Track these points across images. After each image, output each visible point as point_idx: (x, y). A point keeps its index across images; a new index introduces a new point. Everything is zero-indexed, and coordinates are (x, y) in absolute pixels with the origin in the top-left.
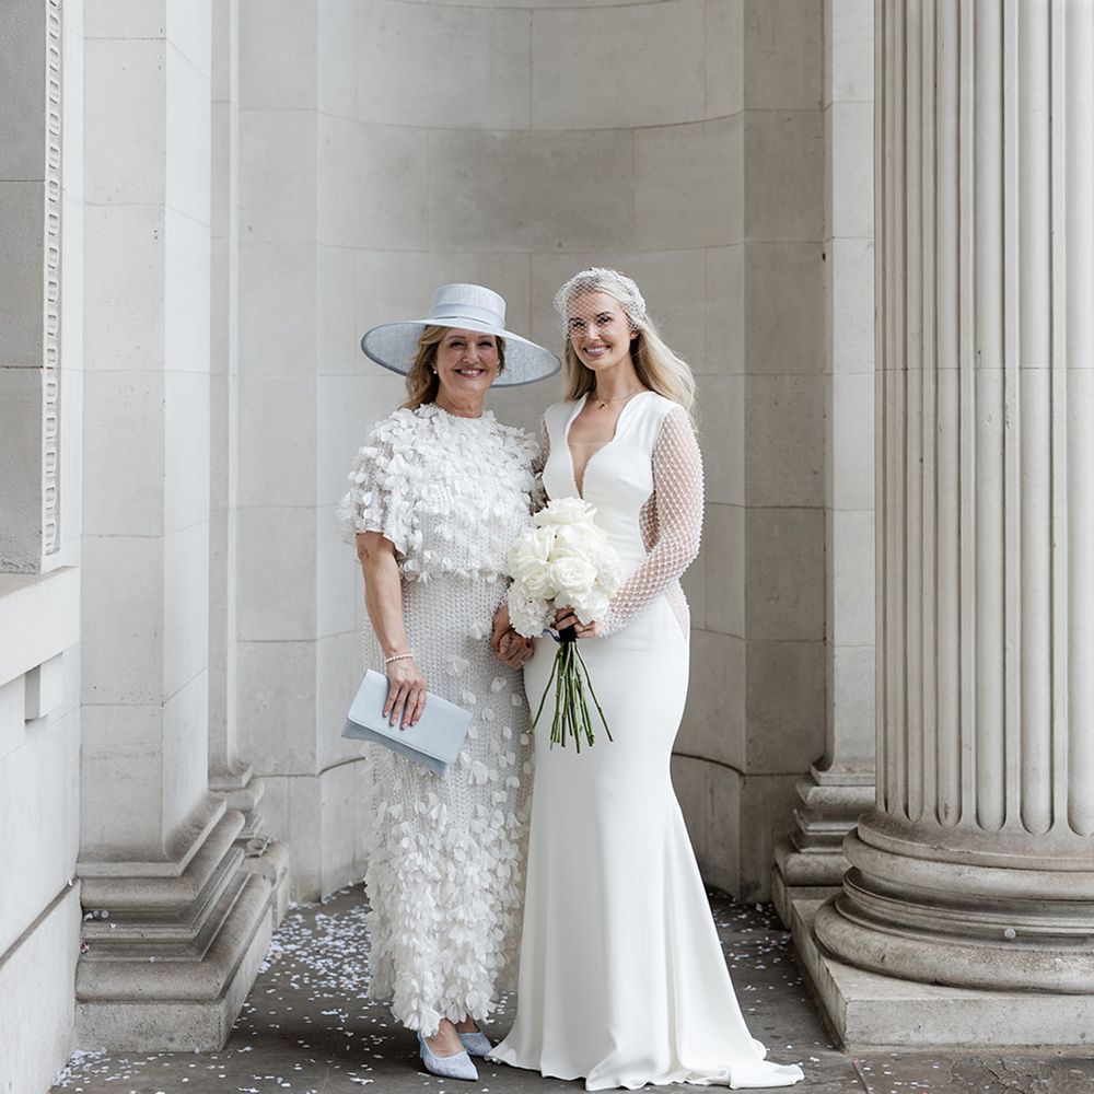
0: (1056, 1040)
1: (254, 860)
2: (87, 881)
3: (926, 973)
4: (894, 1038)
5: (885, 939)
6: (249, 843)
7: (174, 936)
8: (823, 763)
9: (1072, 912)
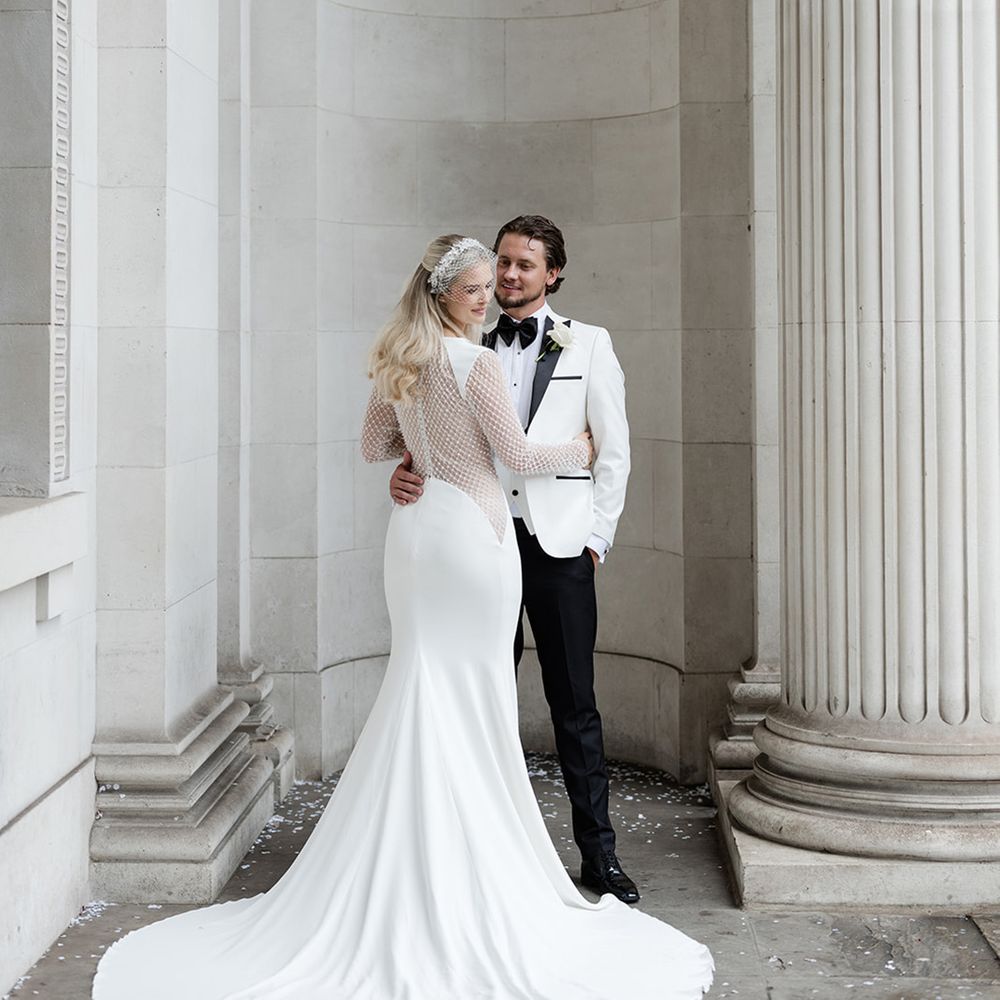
0: (926, 901)
1: (261, 744)
2: (100, 759)
3: (816, 843)
4: (786, 898)
5: (783, 813)
6: (258, 730)
7: (173, 805)
8: (749, 663)
9: (943, 790)
